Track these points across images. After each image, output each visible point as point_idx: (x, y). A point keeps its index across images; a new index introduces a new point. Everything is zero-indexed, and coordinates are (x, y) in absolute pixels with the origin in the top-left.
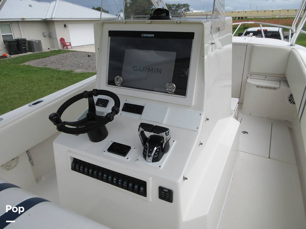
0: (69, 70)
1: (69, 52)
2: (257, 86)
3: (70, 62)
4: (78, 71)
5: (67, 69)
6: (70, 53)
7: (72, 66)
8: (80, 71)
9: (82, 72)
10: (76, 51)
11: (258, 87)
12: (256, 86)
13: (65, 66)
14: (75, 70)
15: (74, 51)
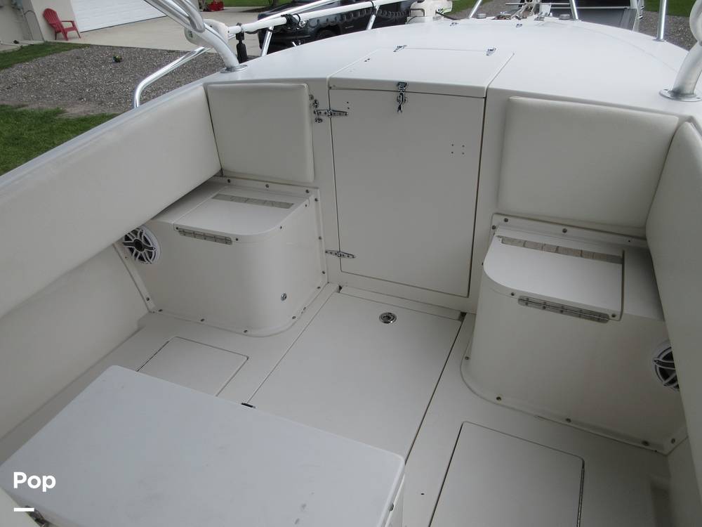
0: (50, 108)
1: (70, 49)
2: (521, 300)
3: (62, 81)
4: (76, 112)
5: (48, 107)
6: (69, 53)
7: (63, 96)
8: (82, 110)
9: (84, 115)
10: (89, 46)
11: (526, 301)
12: (517, 296)
13: (44, 97)
14: (68, 110)
15: (84, 46)
